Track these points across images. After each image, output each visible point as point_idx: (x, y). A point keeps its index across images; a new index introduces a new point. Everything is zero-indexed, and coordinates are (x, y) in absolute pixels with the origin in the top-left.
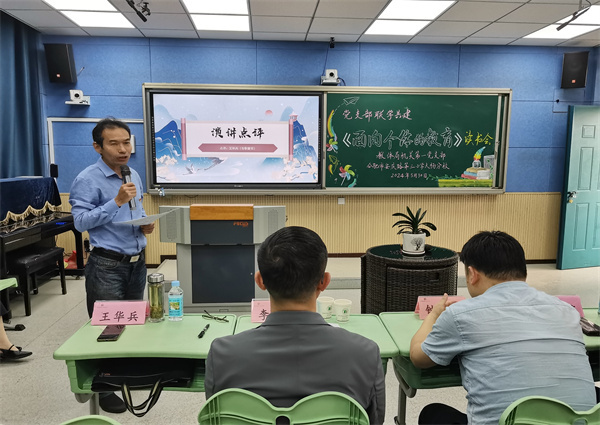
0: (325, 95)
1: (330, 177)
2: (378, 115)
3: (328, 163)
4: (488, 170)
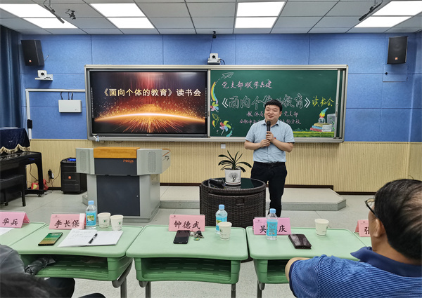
1: (213, 129)
2: (248, 85)
3: (212, 119)
4: (331, 125)
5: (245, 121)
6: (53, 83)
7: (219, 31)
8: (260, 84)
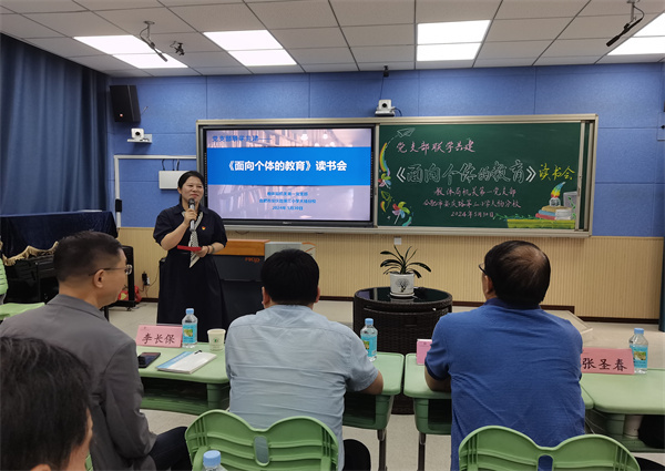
0: (377, 128)
1: (382, 215)
2: (436, 147)
3: (380, 200)
4: (570, 209)
5: (433, 203)
6: (152, 147)
7: (392, 67)
8: (455, 145)
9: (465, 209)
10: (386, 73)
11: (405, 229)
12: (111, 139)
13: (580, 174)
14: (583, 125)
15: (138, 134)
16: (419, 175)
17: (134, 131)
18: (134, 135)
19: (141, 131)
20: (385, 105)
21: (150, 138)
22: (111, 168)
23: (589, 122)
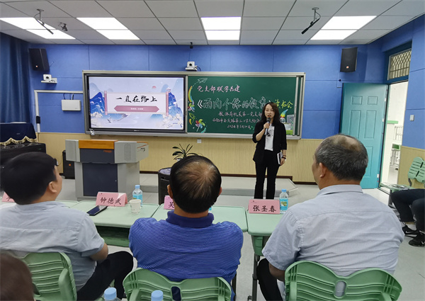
0: (187, 77)
1: (190, 126)
2: (219, 89)
3: (189, 118)
4: (290, 124)
5: (217, 120)
6: (57, 86)
7: (195, 43)
8: (229, 88)
9: (235, 124)
10: (191, 47)
11: (203, 134)
12: (31, 80)
13: (296, 105)
14: (298, 78)
15: (48, 78)
16: (210, 105)
17: (45, 76)
18: (45, 78)
19: (49, 76)
20: (191, 65)
21: (55, 81)
22: (33, 98)
23: (301, 77)
